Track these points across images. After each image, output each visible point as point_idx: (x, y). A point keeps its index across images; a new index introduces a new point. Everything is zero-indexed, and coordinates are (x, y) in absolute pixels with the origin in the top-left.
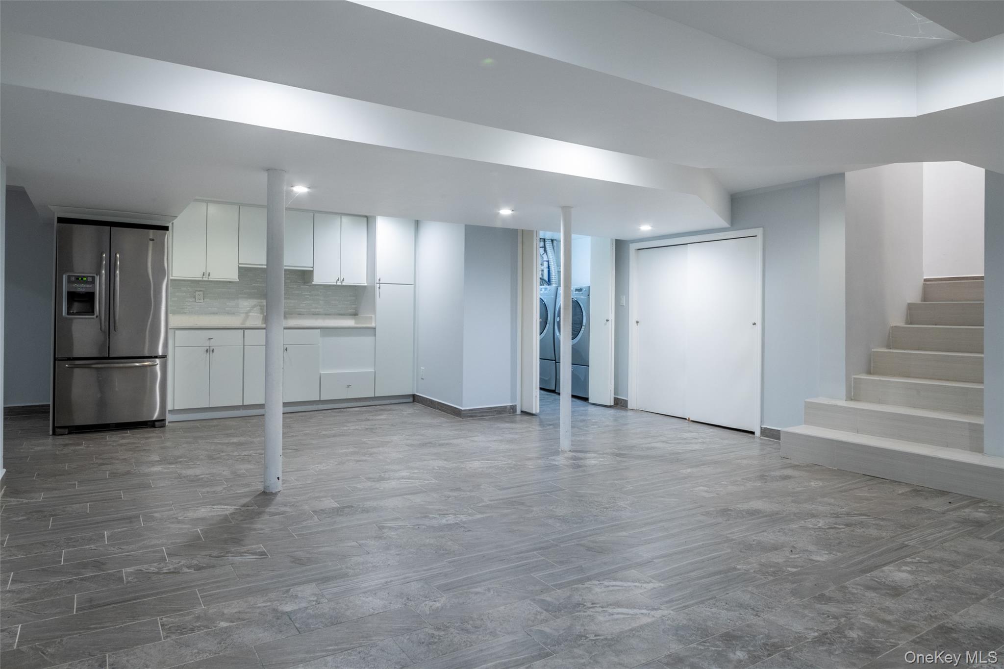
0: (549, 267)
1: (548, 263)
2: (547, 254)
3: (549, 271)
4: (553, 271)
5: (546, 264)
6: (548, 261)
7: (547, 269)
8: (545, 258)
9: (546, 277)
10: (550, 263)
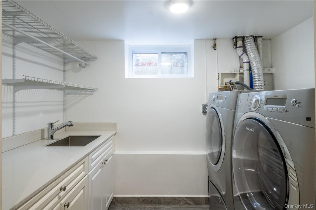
0: (250, 69)
1: (250, 64)
2: (247, 54)
3: (251, 75)
4: (256, 73)
5: (246, 66)
6: (249, 62)
7: (248, 72)
8: (245, 59)
9: (247, 82)
10: (251, 64)
